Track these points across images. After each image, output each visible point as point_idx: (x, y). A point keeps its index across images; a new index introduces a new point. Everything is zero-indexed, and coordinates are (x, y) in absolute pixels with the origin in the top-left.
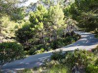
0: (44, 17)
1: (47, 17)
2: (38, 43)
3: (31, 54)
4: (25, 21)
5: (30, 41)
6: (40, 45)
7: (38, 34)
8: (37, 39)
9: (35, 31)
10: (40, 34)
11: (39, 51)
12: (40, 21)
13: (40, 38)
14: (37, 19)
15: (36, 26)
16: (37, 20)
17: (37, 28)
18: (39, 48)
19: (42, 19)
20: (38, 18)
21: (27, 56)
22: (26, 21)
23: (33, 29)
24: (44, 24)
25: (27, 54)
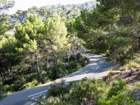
0: (38, 33)
1: (42, 33)
2: (29, 71)
3: (16, 89)
4: (7, 37)
5: (15, 68)
6: (31, 74)
7: (28, 57)
8: (27, 66)
9: (23, 53)
10: (31, 58)
11: (29, 84)
12: (32, 38)
13: (32, 64)
14: (27, 35)
15: (25, 45)
16: (27, 37)
17: (27, 49)
18: (30, 80)
19: (34, 35)
20: (29, 33)
21: (9, 93)
22: (10, 38)
23: (21, 50)
24: (39, 43)
25: (8, 90)
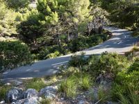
0: (59, 4)
1: (63, 4)
2: (51, 43)
3: (41, 58)
4: (30, 10)
5: (40, 40)
6: (53, 45)
7: (50, 30)
8: (50, 38)
9: (46, 26)
10: (53, 30)
11: (52, 54)
12: (53, 10)
13: (54, 37)
14: (48, 7)
15: (47, 18)
16: (49, 9)
17: (49, 21)
18: (52, 51)
19: (56, 7)
20: (51, 5)
21: (36, 61)
22: (33, 10)
23: (44, 22)
24: (60, 16)
25: (35, 58)
